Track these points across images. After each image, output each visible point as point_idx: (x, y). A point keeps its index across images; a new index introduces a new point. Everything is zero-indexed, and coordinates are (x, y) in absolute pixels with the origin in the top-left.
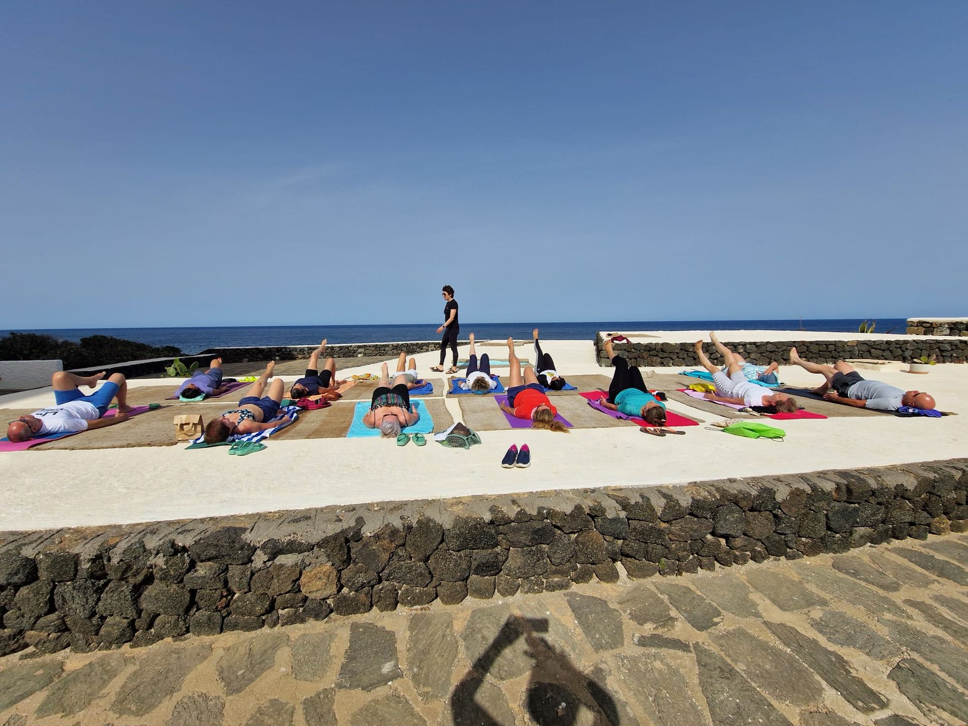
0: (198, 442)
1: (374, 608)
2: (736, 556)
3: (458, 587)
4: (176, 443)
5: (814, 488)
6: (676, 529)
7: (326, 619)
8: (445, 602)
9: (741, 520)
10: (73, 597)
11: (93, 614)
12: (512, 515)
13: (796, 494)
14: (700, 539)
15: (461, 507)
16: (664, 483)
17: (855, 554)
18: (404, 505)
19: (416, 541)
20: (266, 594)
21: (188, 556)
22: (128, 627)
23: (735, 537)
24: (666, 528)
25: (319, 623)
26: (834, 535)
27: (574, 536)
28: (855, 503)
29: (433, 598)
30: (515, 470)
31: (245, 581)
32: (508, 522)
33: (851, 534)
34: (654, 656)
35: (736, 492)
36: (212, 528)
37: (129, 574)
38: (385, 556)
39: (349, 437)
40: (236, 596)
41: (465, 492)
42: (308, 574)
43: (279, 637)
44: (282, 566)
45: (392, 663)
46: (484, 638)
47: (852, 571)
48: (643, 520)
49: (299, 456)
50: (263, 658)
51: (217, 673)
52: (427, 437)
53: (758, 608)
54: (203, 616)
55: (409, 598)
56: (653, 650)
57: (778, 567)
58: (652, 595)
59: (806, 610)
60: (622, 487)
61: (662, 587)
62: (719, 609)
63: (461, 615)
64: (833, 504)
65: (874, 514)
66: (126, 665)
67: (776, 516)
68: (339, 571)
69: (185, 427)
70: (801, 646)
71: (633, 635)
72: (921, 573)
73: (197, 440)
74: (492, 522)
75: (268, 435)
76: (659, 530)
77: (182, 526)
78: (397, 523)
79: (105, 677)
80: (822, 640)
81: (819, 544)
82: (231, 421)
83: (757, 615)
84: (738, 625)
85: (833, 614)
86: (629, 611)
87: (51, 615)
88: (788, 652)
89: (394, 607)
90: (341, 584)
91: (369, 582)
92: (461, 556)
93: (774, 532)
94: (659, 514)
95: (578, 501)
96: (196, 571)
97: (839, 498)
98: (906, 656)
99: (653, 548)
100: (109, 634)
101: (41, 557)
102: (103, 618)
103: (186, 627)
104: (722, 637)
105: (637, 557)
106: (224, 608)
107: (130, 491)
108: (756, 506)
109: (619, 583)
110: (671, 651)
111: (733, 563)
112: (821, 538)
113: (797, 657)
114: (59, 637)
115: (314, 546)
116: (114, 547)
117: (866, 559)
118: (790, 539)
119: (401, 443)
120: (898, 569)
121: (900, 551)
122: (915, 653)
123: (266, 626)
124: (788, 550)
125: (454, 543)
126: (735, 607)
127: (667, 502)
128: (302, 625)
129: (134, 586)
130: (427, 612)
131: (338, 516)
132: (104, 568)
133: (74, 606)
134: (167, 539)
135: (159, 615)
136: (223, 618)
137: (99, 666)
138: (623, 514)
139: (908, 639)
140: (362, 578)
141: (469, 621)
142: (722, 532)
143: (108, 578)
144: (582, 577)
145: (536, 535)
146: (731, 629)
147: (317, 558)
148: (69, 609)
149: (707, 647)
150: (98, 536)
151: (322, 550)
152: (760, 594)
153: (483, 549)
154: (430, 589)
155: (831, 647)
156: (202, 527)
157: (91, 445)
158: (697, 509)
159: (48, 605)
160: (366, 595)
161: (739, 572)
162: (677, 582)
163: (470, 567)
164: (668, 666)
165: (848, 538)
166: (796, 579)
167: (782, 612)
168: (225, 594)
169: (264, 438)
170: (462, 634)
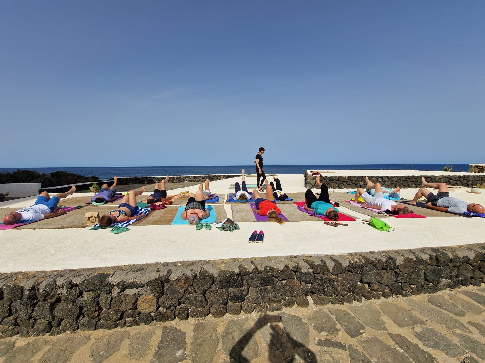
0: (96, 226)
1: (177, 318)
2: (374, 294)
3: (221, 308)
4: (86, 227)
5: (417, 258)
6: (340, 279)
7: (151, 324)
8: (214, 316)
9: (377, 275)
10: (20, 308)
11: (30, 317)
12: (250, 270)
13: (407, 261)
14: (354, 284)
15: (224, 265)
16: (334, 253)
17: (441, 294)
18: (194, 263)
19: (198, 283)
20: (119, 310)
21: (79, 289)
22: (48, 325)
23: (373, 284)
24: (334, 278)
25: (147, 326)
26: (429, 283)
27: (284, 282)
28: (440, 266)
29: (207, 314)
30: (256, 244)
31: (108, 303)
32: (248, 274)
33: (438, 283)
34: (326, 352)
35: (374, 259)
36: (92, 274)
37: (48, 298)
38: (182, 291)
39: (172, 225)
40: (104, 310)
41: (227, 256)
42: (141, 299)
43: (125, 333)
44: (127, 295)
45: (182, 351)
46: (233, 338)
47: (439, 304)
48: (322, 274)
49: (145, 235)
50: (115, 345)
51: (90, 353)
52: (212, 225)
53: (385, 325)
54: (86, 320)
55: (195, 314)
56: (326, 348)
57: (398, 300)
58: (327, 315)
59: (412, 327)
60: (311, 255)
61: (333, 311)
62: (364, 324)
63: (222, 324)
64: (428, 267)
65: (451, 272)
66: (45, 345)
67: (396, 273)
68: (158, 299)
69: (90, 218)
70: (409, 348)
71: (315, 338)
72: (477, 306)
73: (96, 225)
74: (239, 274)
75: (131, 223)
76: (331, 279)
77: (76, 273)
78: (189, 274)
79: (34, 351)
80: (421, 345)
81: (420, 288)
82: (114, 215)
83: (385, 329)
84: (374, 335)
85: (428, 329)
86: (313, 325)
87: (10, 317)
88: (401, 352)
89: (187, 318)
90: (159, 305)
91: (174, 305)
92: (223, 292)
93: (395, 281)
94: (331, 271)
95: (286, 263)
96: (82, 297)
97: (431, 263)
98: (468, 355)
99: (327, 289)
100: (38, 327)
101: (5, 287)
102: (36, 320)
103: (77, 326)
104: (364, 341)
105: (319, 294)
106: (97, 317)
107: (56, 252)
108: (385, 267)
109: (309, 308)
110: (336, 349)
111: (373, 298)
112: (422, 285)
113: (406, 355)
114: (14, 328)
115: (144, 285)
116: (41, 283)
117: (446, 297)
118: (404, 285)
119: (198, 228)
120: (464, 303)
121: (465, 293)
122: (474, 354)
123: (119, 327)
124: (403, 291)
125: (219, 285)
126: (373, 324)
127: (336, 264)
128: (138, 327)
129: (51, 304)
130: (204, 321)
131: (158, 269)
132: (36, 294)
133: (21, 313)
134: (68, 280)
135: (63, 319)
136: (97, 322)
137: (32, 345)
138: (311, 271)
139: (470, 345)
140: (169, 303)
141: (226, 327)
142: (366, 281)
143: (39, 299)
144: (289, 304)
145: (263, 281)
146: (370, 337)
147: (146, 291)
148: (19, 315)
149: (355, 348)
150: (35, 277)
151: (149, 287)
152: (387, 317)
153: (235, 288)
154: (206, 309)
155: (426, 349)
156: (87, 273)
157: (44, 227)
158: (352, 268)
159: (9, 312)
160: (172, 311)
161: (376, 303)
162: (341, 308)
163: (227, 298)
164: (333, 358)
165: (436, 285)
166: (408, 308)
167: (399, 328)
168: (97, 309)
169: (130, 225)
170: (221, 335)
